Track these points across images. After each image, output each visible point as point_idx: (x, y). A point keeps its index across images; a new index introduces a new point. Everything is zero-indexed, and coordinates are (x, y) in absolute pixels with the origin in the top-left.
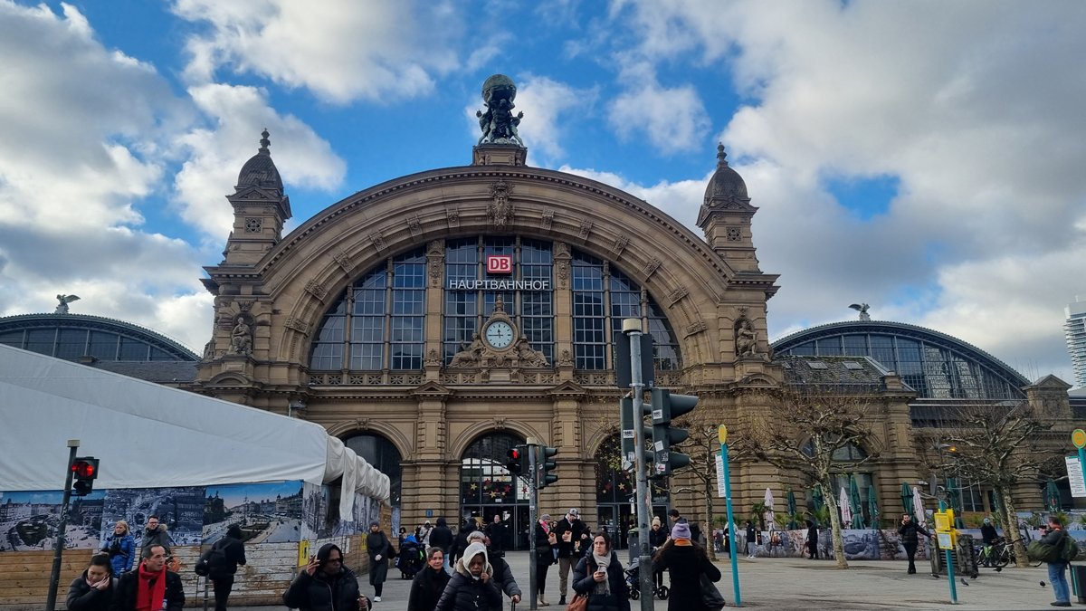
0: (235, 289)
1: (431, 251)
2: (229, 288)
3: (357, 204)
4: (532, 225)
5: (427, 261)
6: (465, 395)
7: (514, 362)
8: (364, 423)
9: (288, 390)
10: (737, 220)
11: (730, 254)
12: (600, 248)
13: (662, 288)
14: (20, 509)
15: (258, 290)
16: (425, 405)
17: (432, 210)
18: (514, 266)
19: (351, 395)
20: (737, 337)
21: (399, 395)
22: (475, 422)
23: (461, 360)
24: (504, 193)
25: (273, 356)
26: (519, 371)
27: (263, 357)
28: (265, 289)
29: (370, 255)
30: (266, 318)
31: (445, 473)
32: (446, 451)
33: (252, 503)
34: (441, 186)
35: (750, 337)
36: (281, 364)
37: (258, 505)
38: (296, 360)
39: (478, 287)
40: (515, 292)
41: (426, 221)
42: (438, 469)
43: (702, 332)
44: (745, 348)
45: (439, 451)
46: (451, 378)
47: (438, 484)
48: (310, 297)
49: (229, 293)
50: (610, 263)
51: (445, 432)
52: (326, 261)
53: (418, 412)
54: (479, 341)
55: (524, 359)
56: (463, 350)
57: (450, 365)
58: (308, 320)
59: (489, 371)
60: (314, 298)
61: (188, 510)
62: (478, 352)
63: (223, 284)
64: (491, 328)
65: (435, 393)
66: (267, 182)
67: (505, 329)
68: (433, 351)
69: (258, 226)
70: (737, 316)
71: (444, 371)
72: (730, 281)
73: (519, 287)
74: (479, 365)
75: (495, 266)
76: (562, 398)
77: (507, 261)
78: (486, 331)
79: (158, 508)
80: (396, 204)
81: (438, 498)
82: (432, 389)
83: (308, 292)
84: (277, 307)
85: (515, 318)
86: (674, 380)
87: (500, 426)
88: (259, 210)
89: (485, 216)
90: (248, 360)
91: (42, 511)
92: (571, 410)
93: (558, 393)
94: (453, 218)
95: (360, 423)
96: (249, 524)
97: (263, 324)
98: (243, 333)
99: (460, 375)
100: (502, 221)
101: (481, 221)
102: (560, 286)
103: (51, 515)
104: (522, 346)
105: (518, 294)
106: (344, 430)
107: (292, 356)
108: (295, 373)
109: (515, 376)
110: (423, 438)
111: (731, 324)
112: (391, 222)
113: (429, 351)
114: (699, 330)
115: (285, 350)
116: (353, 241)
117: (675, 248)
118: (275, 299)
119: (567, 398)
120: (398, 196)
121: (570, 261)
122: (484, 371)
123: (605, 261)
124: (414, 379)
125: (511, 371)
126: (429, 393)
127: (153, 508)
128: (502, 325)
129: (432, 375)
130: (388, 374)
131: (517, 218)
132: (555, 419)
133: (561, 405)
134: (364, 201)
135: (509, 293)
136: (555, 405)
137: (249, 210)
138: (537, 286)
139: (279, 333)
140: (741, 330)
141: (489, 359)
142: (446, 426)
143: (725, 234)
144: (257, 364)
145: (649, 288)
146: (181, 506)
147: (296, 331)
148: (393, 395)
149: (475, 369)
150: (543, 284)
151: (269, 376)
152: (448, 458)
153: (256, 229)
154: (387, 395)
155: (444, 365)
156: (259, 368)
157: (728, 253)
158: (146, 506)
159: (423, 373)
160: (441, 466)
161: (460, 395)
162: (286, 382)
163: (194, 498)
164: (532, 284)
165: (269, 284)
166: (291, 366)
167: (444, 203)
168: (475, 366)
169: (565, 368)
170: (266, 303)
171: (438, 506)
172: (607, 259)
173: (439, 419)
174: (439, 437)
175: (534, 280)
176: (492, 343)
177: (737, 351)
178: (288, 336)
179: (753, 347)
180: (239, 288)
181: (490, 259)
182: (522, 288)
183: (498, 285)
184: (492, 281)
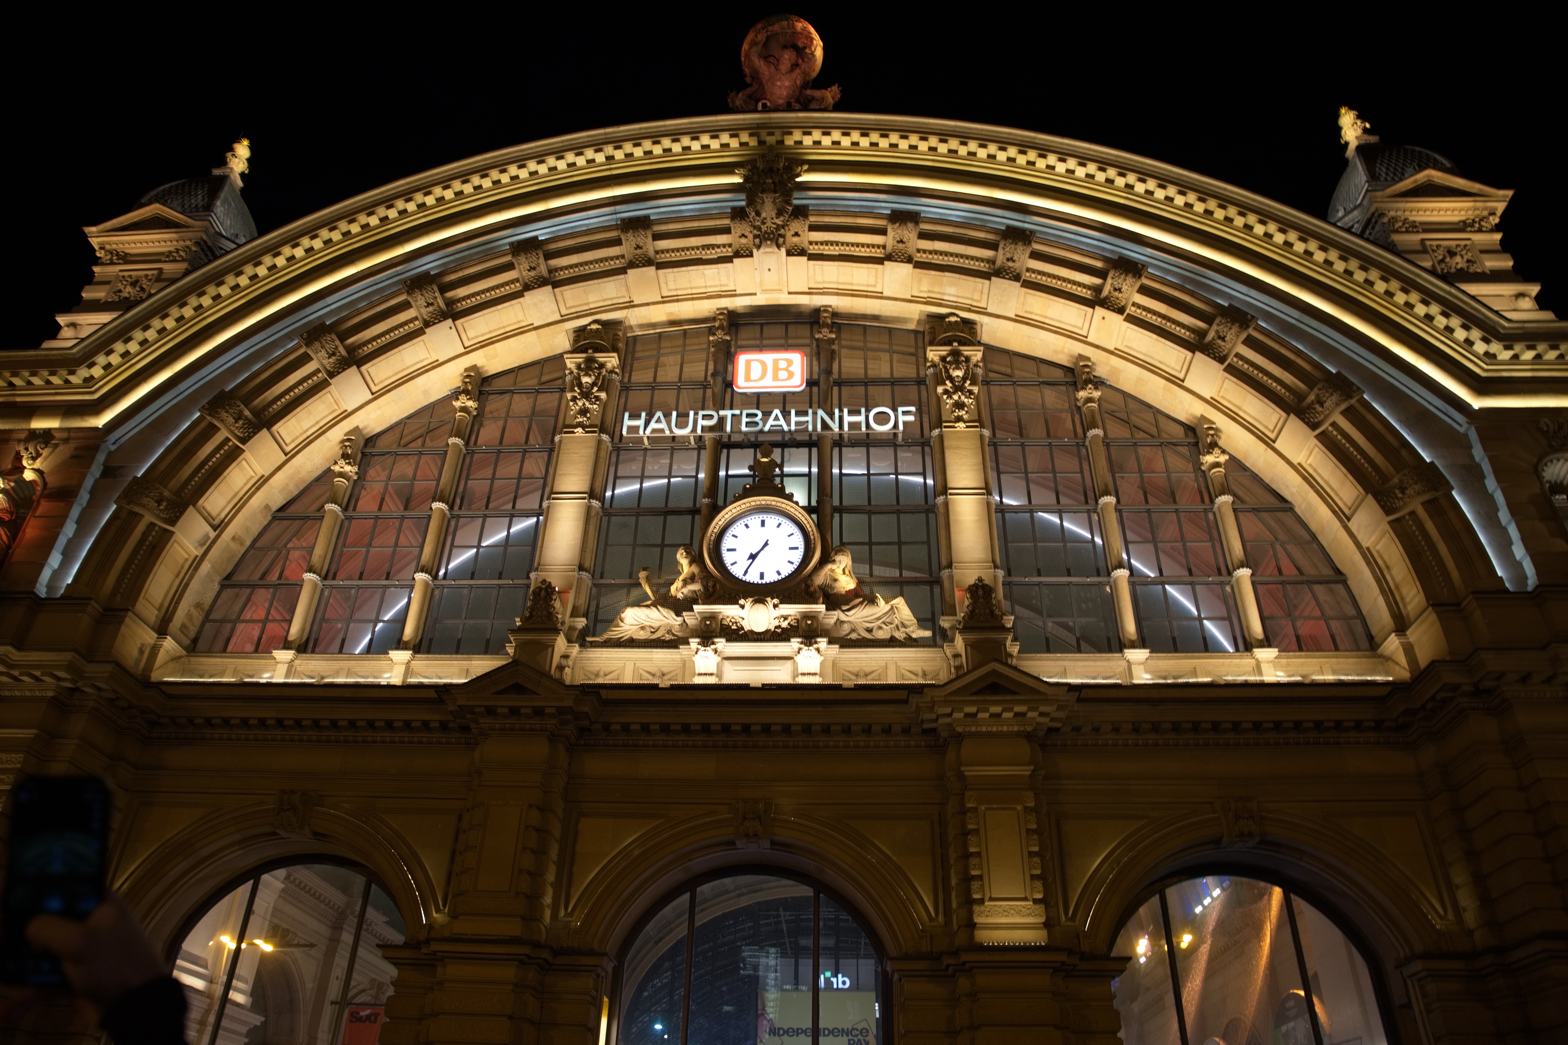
16: (494, 751)
21: (415, 718)
26: (821, 651)
39: (707, 429)
40: (815, 439)
54: (696, 567)
57: (601, 639)
59: (721, 651)
64: (738, 529)
65: (524, 704)
67: (782, 533)
69: (143, 290)
71: (577, 653)
72: (1488, 356)
73: (825, 425)
75: (756, 376)
76: (974, 728)
78: (719, 539)
82: (516, 690)
94: (638, 246)
99: (630, 669)
102: (947, 418)
105: (823, 447)
109: (809, 666)
119: (994, 729)
122: (705, 650)
125: (794, 652)
128: (773, 523)
138: (882, 421)
149: (677, 649)
150: (899, 417)
164: (865, 418)
168: (679, 642)
169: (982, 633)
176: (736, 571)
181: (743, 357)
182: (835, 427)
183: (765, 418)
184: (745, 412)
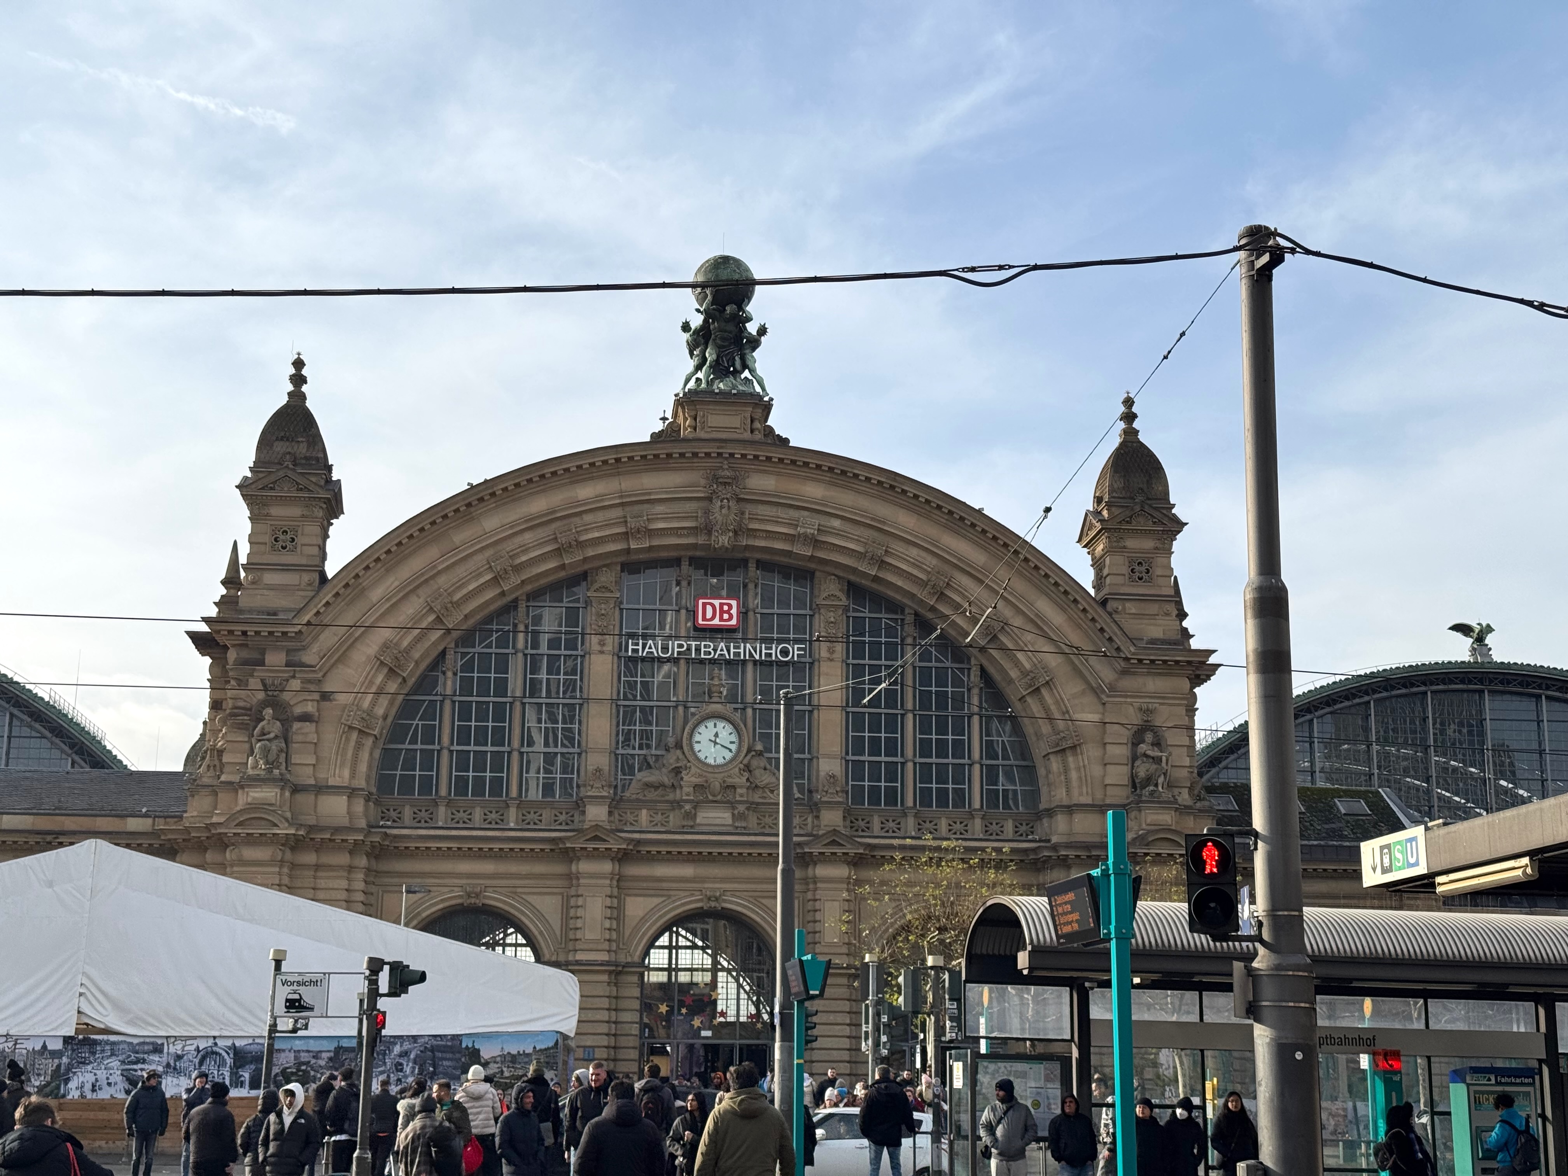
0: (255, 655)
1: (596, 586)
2: (245, 654)
3: (469, 505)
4: (779, 545)
5: (588, 603)
6: (654, 849)
7: (739, 791)
8: (477, 895)
9: (351, 838)
10: (1148, 544)
11: (1131, 608)
12: (899, 589)
13: (1007, 665)
14: (283, 1055)
15: (296, 658)
16: (584, 866)
17: (601, 516)
18: (744, 614)
19: (454, 845)
20: (1134, 758)
21: (537, 847)
22: (669, 897)
23: (648, 785)
24: (729, 488)
25: (322, 775)
26: (748, 809)
27: (305, 776)
28: (309, 657)
29: (489, 594)
30: (310, 708)
31: (616, 984)
32: (618, 946)
33: (509, 1053)
34: (619, 474)
35: (1157, 760)
36: (337, 790)
37: (513, 1056)
38: (360, 782)
39: (679, 653)
40: (744, 662)
41: (590, 536)
42: (605, 978)
43: (1074, 748)
44: (1149, 780)
45: (606, 946)
46: (630, 818)
47: (605, 1003)
48: (385, 670)
49: (246, 662)
50: (916, 614)
51: (617, 913)
52: (412, 608)
53: (571, 878)
54: (678, 752)
55: (756, 786)
56: (649, 767)
57: (627, 794)
58: (380, 711)
59: (695, 808)
60: (392, 672)
61: (446, 1059)
62: (677, 771)
63: (234, 646)
64: (701, 729)
65: (602, 846)
66: (306, 458)
67: (725, 732)
68: (599, 770)
69: (293, 540)
70: (1135, 719)
71: (616, 804)
72: (1127, 659)
73: (751, 655)
74: (678, 795)
75: (709, 614)
76: (823, 858)
77: (730, 606)
78: (691, 735)
79: (417, 1056)
80: (538, 505)
81: (604, 1028)
82: (596, 838)
83: (382, 662)
84: (328, 688)
85: (744, 709)
86: (1023, 829)
87: (713, 904)
88: (295, 511)
89: (696, 528)
90: (283, 782)
91: (304, 1057)
92: (840, 880)
93: (816, 851)
94: (638, 531)
95: (469, 895)
96: (506, 1074)
97: (306, 718)
98: (272, 735)
99: (644, 812)
100: (724, 540)
101: (688, 536)
102: (824, 654)
103: (313, 1061)
104: (755, 763)
105: (750, 667)
106: (441, 906)
107: (353, 775)
108: (359, 806)
109: (742, 817)
110: (579, 924)
111: (1125, 735)
112: (528, 537)
113: (590, 768)
114: (1069, 743)
115: (342, 765)
116: (461, 571)
117: (1032, 594)
118: (324, 676)
119: (833, 859)
120: (543, 491)
121: (846, 609)
122: (688, 807)
123: (907, 611)
124: (562, 818)
125: (734, 808)
126: (591, 846)
127: (412, 1056)
128: (721, 724)
129: (597, 813)
130: (518, 807)
131: (752, 533)
132: (810, 895)
133: (822, 871)
134: (481, 500)
135: (734, 665)
136: (810, 872)
137: (275, 511)
138: (785, 653)
139: (330, 735)
140: (1143, 747)
141: (698, 788)
142: (619, 903)
143: (1125, 570)
144: (297, 789)
145: (986, 663)
146: (440, 1055)
147: (360, 731)
148: (527, 846)
149: (671, 802)
150: (795, 651)
151: (315, 812)
152: (622, 958)
153: (289, 545)
154: (517, 846)
155: (615, 794)
156: (300, 798)
157: (1128, 605)
158: (405, 1054)
159: (580, 805)
160: (610, 973)
161: (644, 849)
162: (345, 822)
163: (451, 1047)
164: (775, 651)
165: (315, 648)
166: (352, 792)
167: (622, 504)
168: (671, 797)
169: (831, 805)
170: (310, 681)
171: (604, 1041)
172: (910, 607)
173: (608, 891)
174: (607, 924)
175: (780, 641)
176: (701, 756)
177: (1134, 786)
178: (348, 740)
179: (1161, 780)
180: (263, 654)
181: (701, 602)
182: (757, 657)
183: (715, 650)
184: (703, 643)
